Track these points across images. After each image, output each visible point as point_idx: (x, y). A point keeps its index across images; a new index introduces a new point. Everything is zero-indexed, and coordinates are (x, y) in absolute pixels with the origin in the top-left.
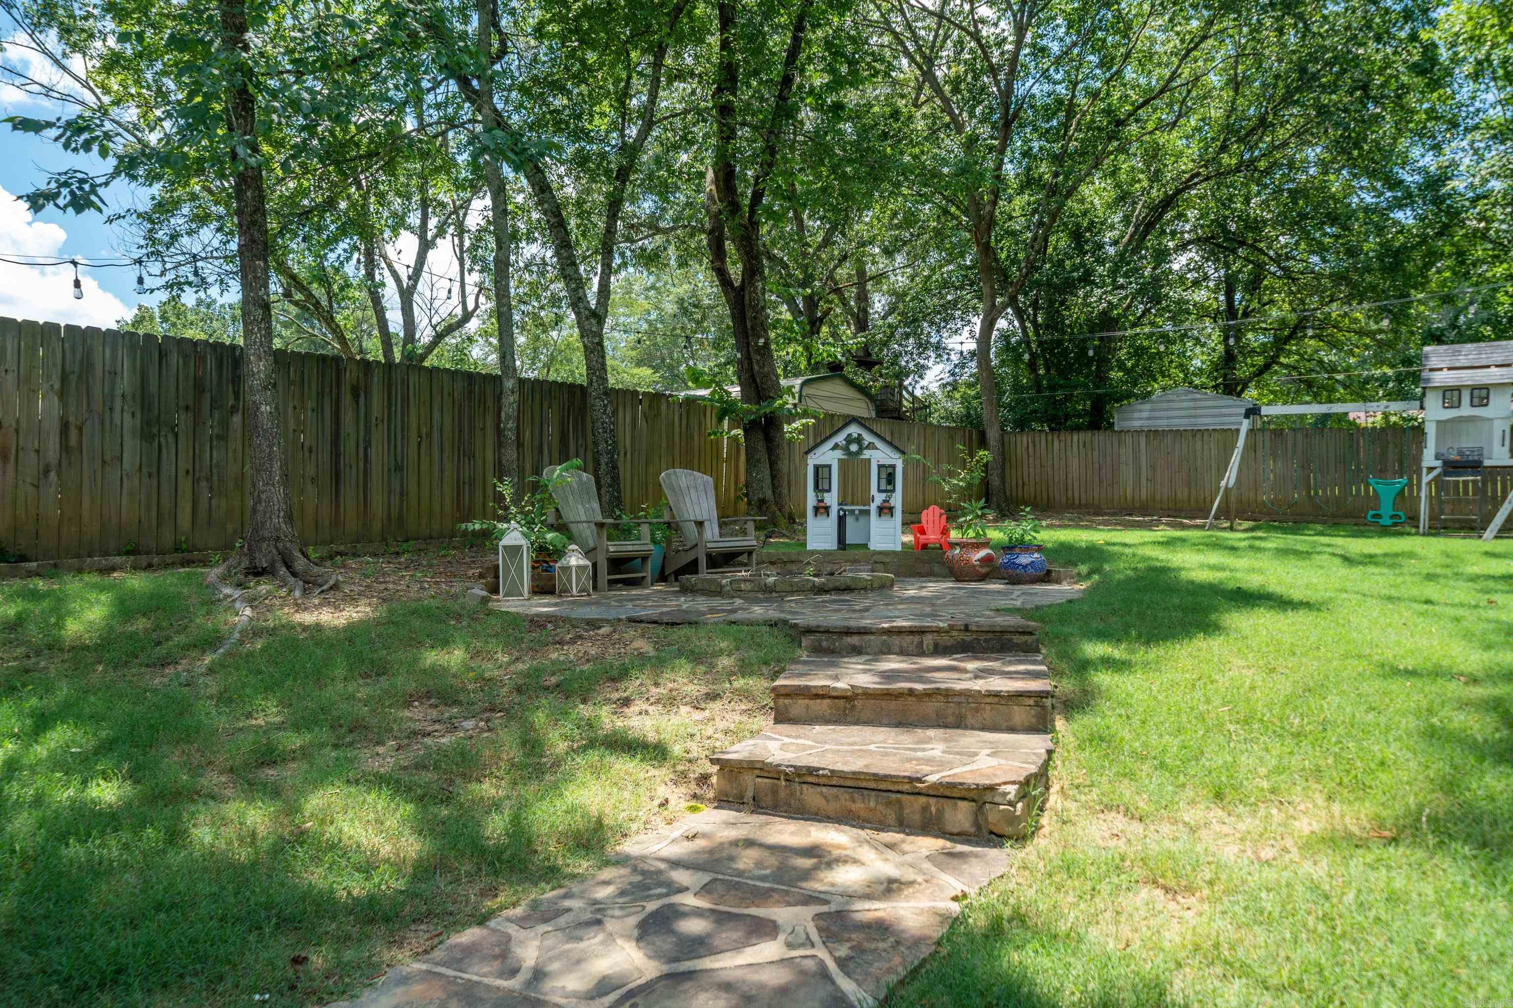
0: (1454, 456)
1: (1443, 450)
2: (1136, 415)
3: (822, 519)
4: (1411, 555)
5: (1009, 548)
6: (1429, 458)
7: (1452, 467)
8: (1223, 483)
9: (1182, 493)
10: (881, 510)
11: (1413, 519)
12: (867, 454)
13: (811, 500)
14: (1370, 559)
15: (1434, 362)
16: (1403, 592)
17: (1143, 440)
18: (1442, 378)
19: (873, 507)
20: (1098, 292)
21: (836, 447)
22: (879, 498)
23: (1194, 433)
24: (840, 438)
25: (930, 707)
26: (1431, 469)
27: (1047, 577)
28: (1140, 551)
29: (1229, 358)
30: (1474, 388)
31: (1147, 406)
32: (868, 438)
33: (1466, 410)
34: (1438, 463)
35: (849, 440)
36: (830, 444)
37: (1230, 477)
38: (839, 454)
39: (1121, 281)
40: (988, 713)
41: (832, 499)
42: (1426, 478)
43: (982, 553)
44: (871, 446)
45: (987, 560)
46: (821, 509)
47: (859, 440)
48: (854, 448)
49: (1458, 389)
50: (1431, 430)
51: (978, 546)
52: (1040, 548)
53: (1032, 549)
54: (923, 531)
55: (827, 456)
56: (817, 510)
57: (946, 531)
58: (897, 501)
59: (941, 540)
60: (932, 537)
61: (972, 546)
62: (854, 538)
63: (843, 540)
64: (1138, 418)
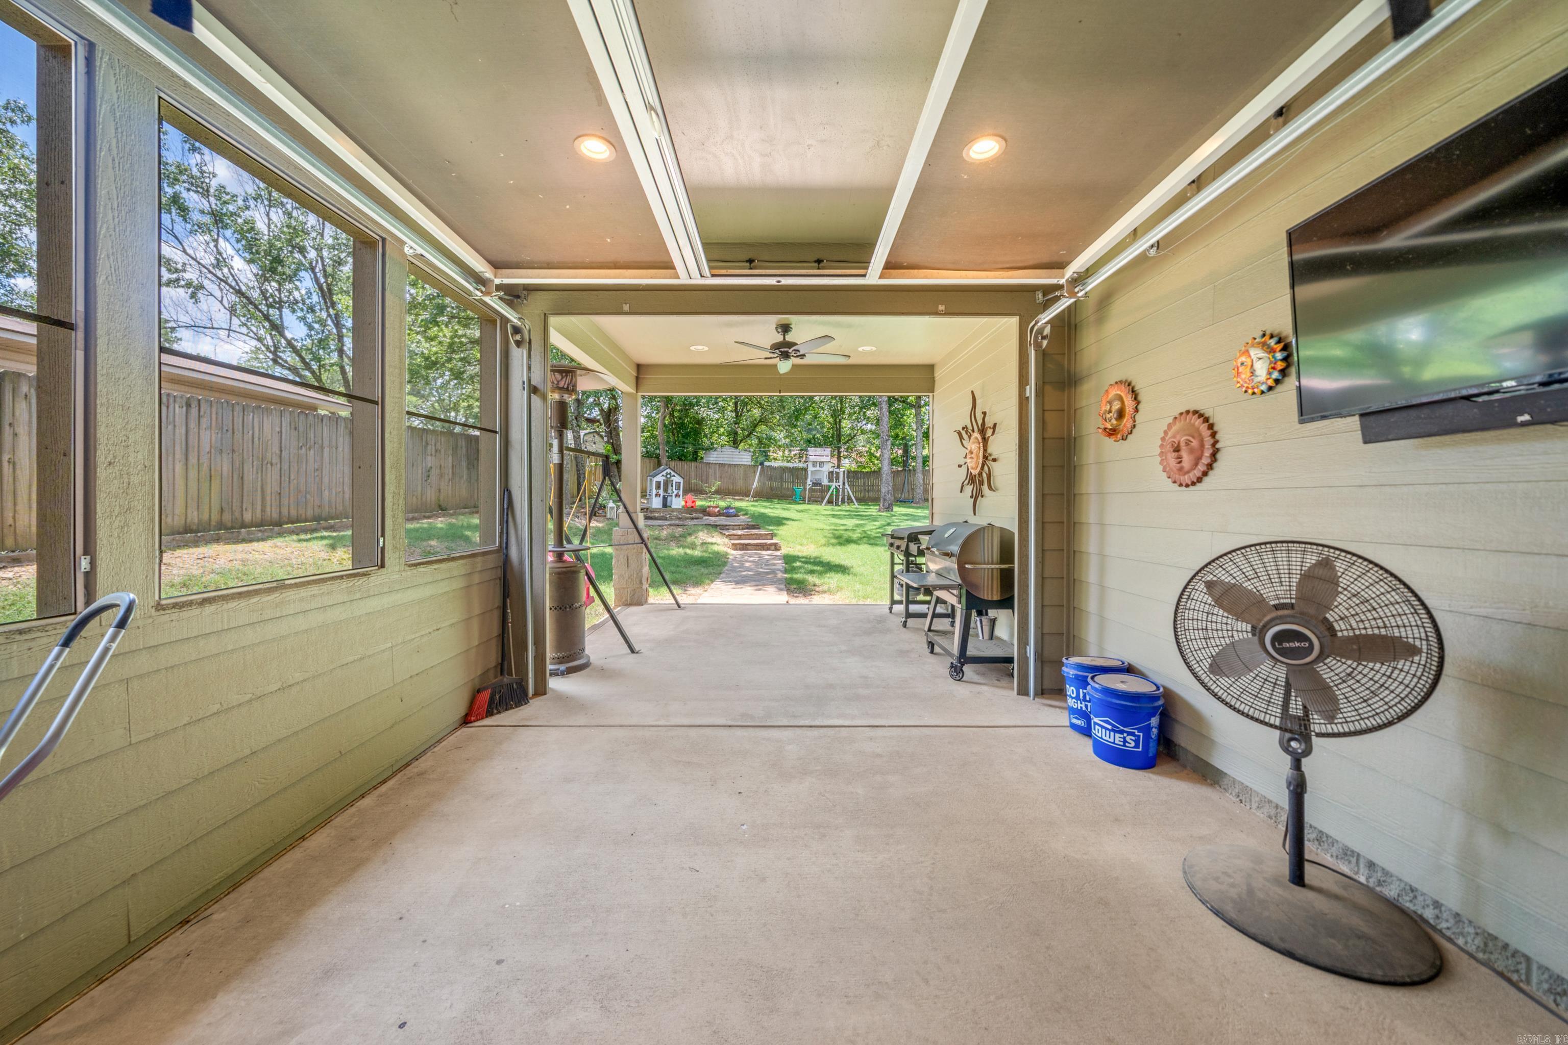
0: (814, 481)
1: (812, 479)
2: (712, 455)
3: (657, 498)
4: (809, 510)
5: (728, 508)
6: (809, 482)
7: (814, 484)
8: (754, 487)
9: (731, 487)
10: (676, 496)
11: (804, 499)
12: (672, 478)
13: (654, 492)
15: (810, 453)
17: (718, 466)
18: (812, 458)
19: (674, 495)
21: (662, 476)
22: (676, 492)
23: (735, 465)
24: (664, 473)
25: (754, 537)
27: (736, 515)
28: (750, 508)
30: (820, 462)
31: (716, 453)
32: (673, 473)
33: (818, 468)
34: (811, 482)
35: (667, 474)
36: (661, 474)
37: (755, 484)
38: (664, 478)
39: (711, 406)
40: (763, 537)
41: (661, 492)
42: (808, 487)
43: (718, 509)
44: (674, 476)
45: (719, 511)
47: (670, 474)
48: (668, 476)
50: (809, 473)
51: (717, 507)
52: (734, 508)
53: (732, 508)
54: (686, 502)
55: (660, 478)
56: (656, 495)
57: (693, 502)
58: (681, 493)
59: (693, 504)
60: (690, 504)
61: (713, 507)
62: (668, 504)
63: (665, 505)
64: (712, 457)
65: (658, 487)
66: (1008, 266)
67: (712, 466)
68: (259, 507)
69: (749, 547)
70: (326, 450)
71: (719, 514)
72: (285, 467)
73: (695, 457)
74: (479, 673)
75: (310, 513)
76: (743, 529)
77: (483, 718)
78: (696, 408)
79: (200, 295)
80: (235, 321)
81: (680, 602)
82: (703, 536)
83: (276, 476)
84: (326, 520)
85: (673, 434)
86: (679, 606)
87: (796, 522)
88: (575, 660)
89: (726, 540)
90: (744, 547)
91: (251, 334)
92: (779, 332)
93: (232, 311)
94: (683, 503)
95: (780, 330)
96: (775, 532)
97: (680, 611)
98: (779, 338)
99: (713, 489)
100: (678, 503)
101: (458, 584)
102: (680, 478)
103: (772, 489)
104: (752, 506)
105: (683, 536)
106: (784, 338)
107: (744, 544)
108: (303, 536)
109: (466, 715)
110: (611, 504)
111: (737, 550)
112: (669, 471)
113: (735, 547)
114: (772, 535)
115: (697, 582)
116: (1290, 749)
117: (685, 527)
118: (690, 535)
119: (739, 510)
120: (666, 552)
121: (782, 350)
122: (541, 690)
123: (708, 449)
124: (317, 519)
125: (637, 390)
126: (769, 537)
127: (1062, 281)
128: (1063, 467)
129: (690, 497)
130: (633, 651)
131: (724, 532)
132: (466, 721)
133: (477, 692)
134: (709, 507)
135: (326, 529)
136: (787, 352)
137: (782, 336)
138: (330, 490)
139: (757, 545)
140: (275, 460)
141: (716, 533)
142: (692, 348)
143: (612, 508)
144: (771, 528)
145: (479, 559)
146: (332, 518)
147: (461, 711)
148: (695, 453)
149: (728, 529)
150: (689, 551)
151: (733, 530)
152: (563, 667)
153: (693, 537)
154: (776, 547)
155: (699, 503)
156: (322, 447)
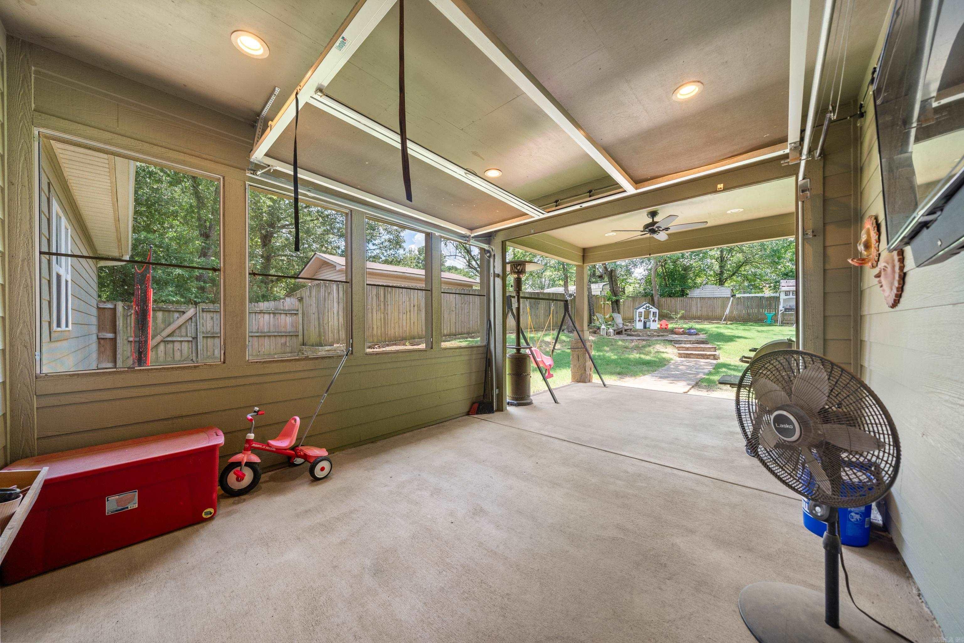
0: (788, 307)
1: (785, 306)
2: (695, 292)
3: (640, 323)
4: (772, 330)
5: (690, 329)
6: (781, 308)
7: (788, 310)
8: (725, 313)
9: (710, 314)
10: (653, 321)
11: (776, 321)
12: (650, 310)
13: (638, 319)
14: (762, 331)
15: (782, 284)
16: (769, 337)
17: (698, 300)
18: (784, 289)
19: (651, 320)
20: (686, 260)
21: (644, 308)
22: (653, 319)
23: (714, 298)
24: (644, 307)
25: (699, 349)
26: (781, 310)
27: (696, 334)
28: (712, 329)
29: (722, 273)
30: (793, 291)
31: (699, 290)
32: (651, 306)
33: (791, 296)
34: (784, 309)
35: (647, 307)
36: (642, 308)
37: (727, 311)
38: (644, 310)
39: (694, 257)
40: (708, 350)
41: (642, 319)
42: (780, 313)
43: (682, 330)
44: (651, 308)
45: (683, 331)
46: (640, 321)
47: (649, 307)
48: (648, 308)
49: (789, 291)
50: (781, 301)
51: (681, 328)
52: (695, 329)
53: (693, 329)
54: (661, 325)
55: (642, 310)
56: (639, 321)
57: (667, 325)
58: (657, 319)
59: (666, 327)
60: (664, 326)
61: (679, 328)
62: (647, 327)
63: (645, 327)
64: (696, 293)
65: (640, 316)
66: (730, 155)
67: (695, 300)
68: (449, 329)
69: (692, 356)
70: (471, 304)
71: (684, 333)
72: (457, 312)
73: (683, 294)
74: (475, 396)
75: (465, 331)
76: (693, 343)
77: (474, 415)
78: (681, 260)
79: (447, 243)
80: (458, 251)
81: (606, 383)
82: (659, 347)
83: (454, 316)
84: (471, 334)
85: (665, 280)
86: (605, 385)
87: (746, 340)
88: (523, 400)
89: (676, 351)
90: (688, 356)
91: (462, 256)
92: (649, 217)
93: (457, 248)
94: (659, 326)
95: (649, 216)
96: (721, 346)
97: (604, 389)
98: (650, 220)
99: (679, 316)
100: (654, 326)
101: (466, 358)
102: (656, 309)
103: (748, 314)
104: (717, 327)
105: (644, 347)
106: (653, 220)
107: (687, 354)
108: (461, 340)
109: (469, 411)
110: (603, 327)
111: (682, 357)
112: (648, 305)
113: (681, 355)
114: (715, 349)
115: (634, 374)
116: (814, 512)
117: (648, 341)
118: (650, 346)
119: (702, 330)
120: (627, 356)
121: (650, 228)
122: (500, 409)
123: (690, 288)
124: (468, 333)
125: (584, 262)
126: (712, 350)
127: (787, 151)
128: (849, 292)
129: (664, 322)
130: (556, 402)
131: (675, 345)
132: (468, 414)
133: (473, 403)
134: (675, 328)
135: (471, 337)
136: (653, 229)
137: (651, 219)
138: (472, 321)
139: (698, 355)
140: (454, 309)
141: (670, 346)
142: (606, 235)
143: (604, 329)
144: (719, 343)
145: (475, 349)
146: (473, 333)
147: (466, 409)
148: (683, 291)
149: (681, 343)
150: (643, 356)
151: (685, 344)
152: (515, 402)
153: (651, 348)
154: (715, 357)
155: (670, 326)
156: (470, 303)
